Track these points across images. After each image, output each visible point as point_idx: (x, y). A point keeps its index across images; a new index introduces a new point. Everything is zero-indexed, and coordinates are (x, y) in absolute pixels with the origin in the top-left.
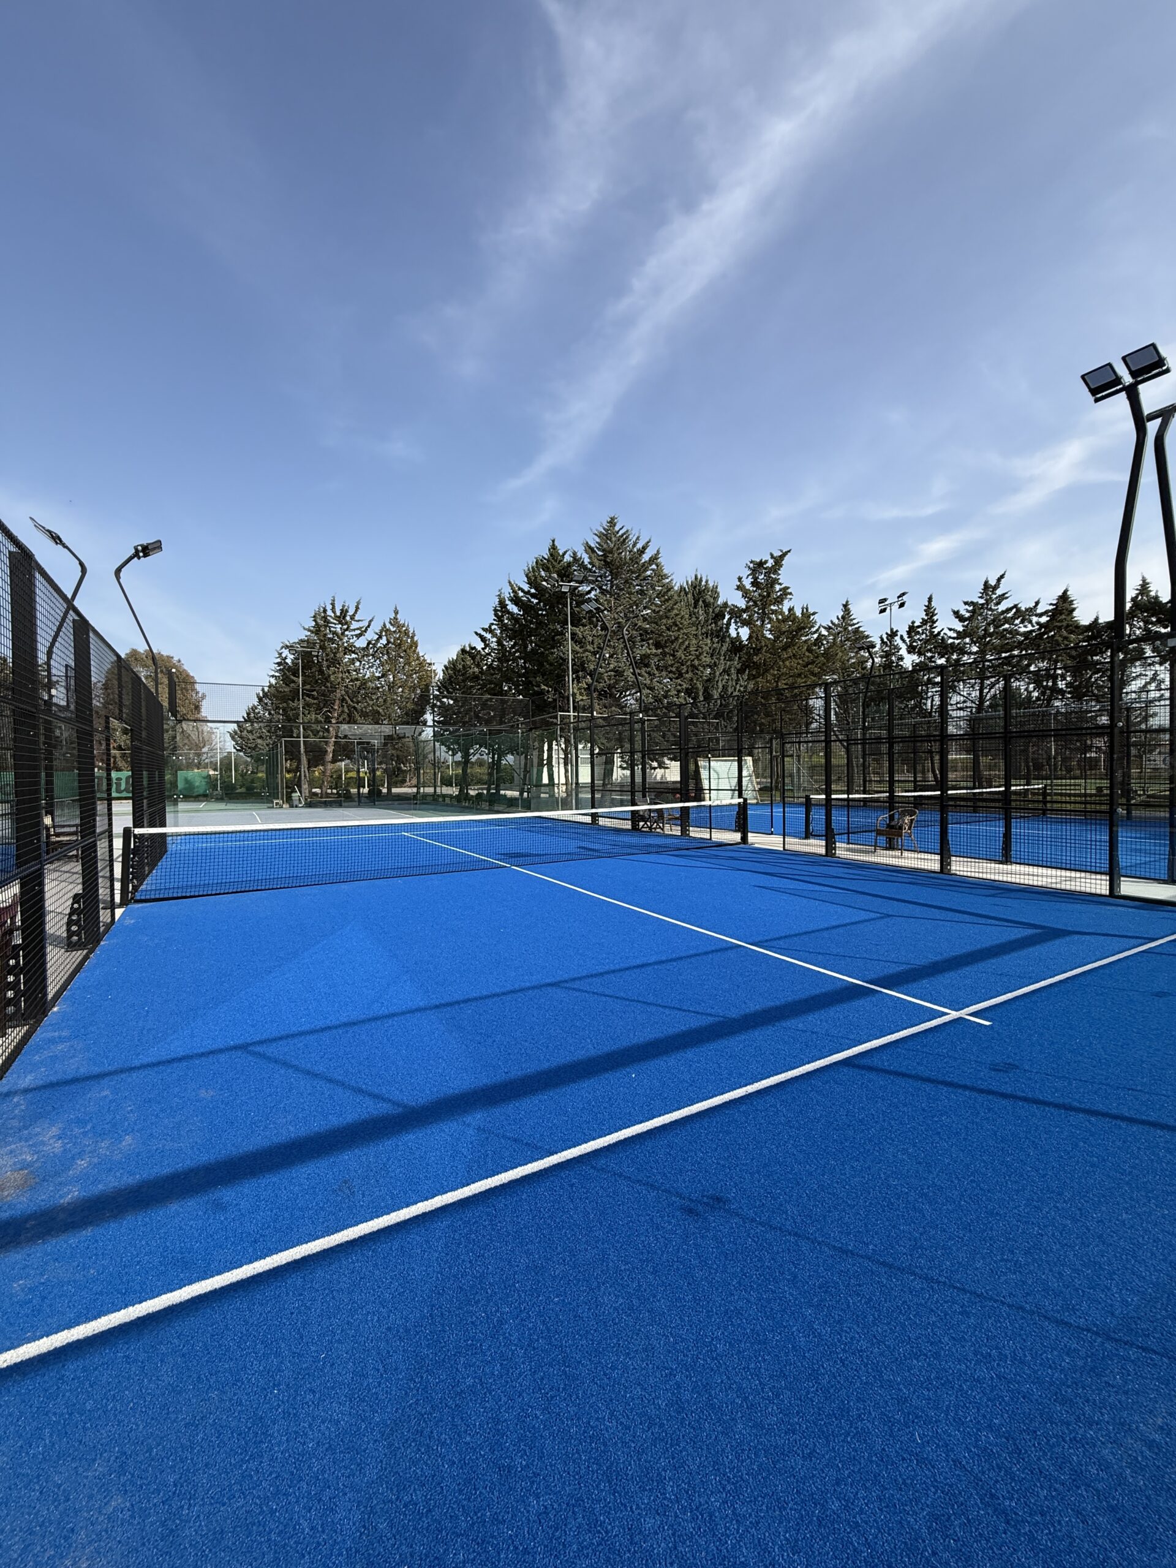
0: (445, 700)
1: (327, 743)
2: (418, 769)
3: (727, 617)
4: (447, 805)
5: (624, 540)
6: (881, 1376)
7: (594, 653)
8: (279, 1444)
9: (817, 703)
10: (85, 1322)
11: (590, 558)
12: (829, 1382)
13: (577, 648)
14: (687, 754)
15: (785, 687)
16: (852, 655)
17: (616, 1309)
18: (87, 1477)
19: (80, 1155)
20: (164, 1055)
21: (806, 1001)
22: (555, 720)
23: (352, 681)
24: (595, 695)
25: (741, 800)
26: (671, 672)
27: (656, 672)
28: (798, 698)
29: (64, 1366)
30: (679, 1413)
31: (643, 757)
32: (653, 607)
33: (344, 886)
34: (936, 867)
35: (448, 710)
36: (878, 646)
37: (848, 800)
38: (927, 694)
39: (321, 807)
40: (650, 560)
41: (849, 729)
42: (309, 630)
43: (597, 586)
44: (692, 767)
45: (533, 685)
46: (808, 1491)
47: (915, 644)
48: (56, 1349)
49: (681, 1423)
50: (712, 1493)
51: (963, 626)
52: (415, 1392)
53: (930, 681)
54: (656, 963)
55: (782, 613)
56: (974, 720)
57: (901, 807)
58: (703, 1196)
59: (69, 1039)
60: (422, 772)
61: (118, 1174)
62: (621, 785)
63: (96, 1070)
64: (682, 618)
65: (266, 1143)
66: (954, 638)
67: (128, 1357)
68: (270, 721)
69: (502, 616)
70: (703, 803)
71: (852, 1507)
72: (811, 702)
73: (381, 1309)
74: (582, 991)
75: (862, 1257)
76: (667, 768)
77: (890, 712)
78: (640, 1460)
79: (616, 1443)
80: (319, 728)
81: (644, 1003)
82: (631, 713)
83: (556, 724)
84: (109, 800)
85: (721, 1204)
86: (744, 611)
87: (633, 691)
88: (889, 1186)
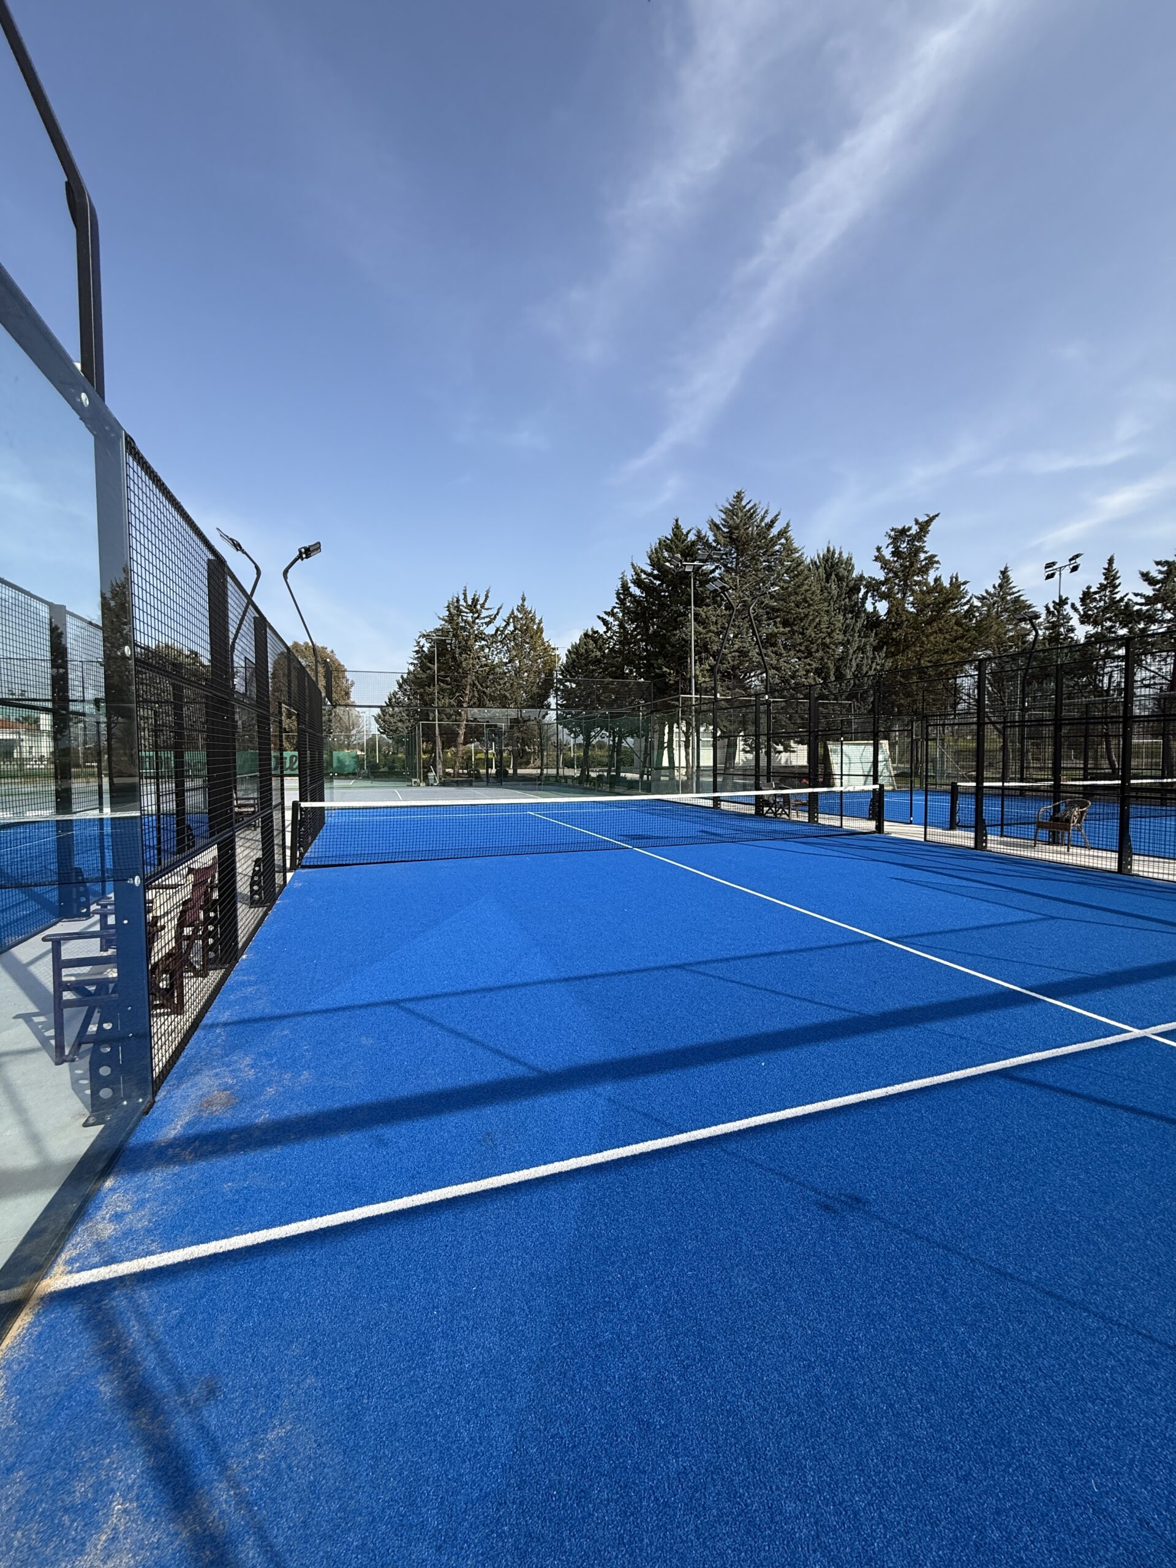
0: (568, 684)
1: (459, 726)
2: (542, 751)
3: (863, 590)
4: (569, 786)
5: (752, 515)
6: (1048, 1411)
7: (718, 634)
8: (440, 1358)
9: (967, 682)
10: (280, 1225)
11: (715, 535)
12: (986, 1407)
13: (700, 629)
14: (816, 737)
15: (929, 664)
16: (1011, 627)
17: (749, 1291)
18: (287, 1355)
19: (269, 1083)
20: (331, 1004)
21: (953, 1003)
22: (676, 703)
23: (481, 666)
24: (719, 676)
25: (877, 787)
26: (800, 651)
27: (783, 651)
28: (944, 677)
29: (265, 1259)
30: (818, 1405)
31: (768, 740)
32: (782, 584)
33: (477, 861)
34: (1113, 866)
35: (570, 694)
36: (1043, 616)
37: (1003, 788)
38: (1103, 669)
39: (453, 786)
40: (778, 535)
41: (1004, 710)
42: (444, 620)
43: (722, 564)
44: (821, 751)
45: (654, 668)
46: (963, 1513)
47: (1090, 612)
48: (258, 1244)
49: (821, 1416)
50: (856, 1492)
51: (1154, 590)
52: (557, 1336)
53: (1108, 655)
54: (784, 952)
55: (926, 584)
56: (1165, 699)
57: (1071, 798)
58: (840, 1194)
59: (256, 983)
60: (545, 754)
61: (299, 1103)
62: (744, 769)
63: (278, 1012)
64: (812, 594)
65: (418, 1091)
66: (1141, 604)
67: (314, 1261)
68: (409, 705)
69: (625, 599)
70: (834, 789)
71: (1015, 1540)
72: (959, 681)
73: (524, 1255)
74: (708, 975)
75: (1023, 1282)
76: (794, 752)
77: (1058, 691)
78: (779, 1443)
79: (753, 1422)
80: (452, 712)
81: (773, 992)
82: (757, 695)
83: (678, 706)
84: (282, 776)
85: (861, 1205)
86: (883, 583)
87: (759, 672)
88: (1056, 1212)
